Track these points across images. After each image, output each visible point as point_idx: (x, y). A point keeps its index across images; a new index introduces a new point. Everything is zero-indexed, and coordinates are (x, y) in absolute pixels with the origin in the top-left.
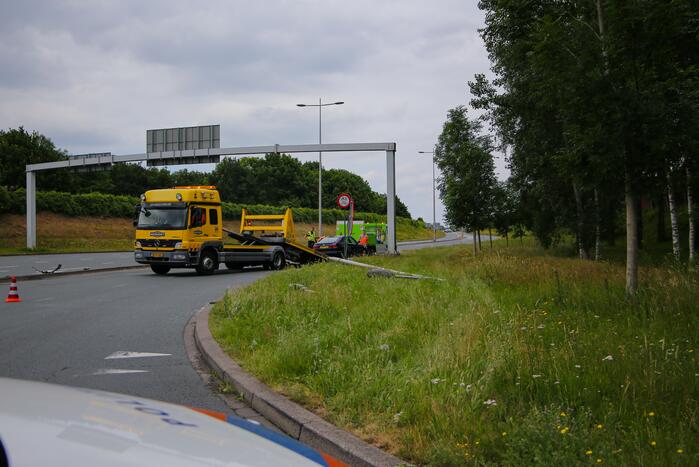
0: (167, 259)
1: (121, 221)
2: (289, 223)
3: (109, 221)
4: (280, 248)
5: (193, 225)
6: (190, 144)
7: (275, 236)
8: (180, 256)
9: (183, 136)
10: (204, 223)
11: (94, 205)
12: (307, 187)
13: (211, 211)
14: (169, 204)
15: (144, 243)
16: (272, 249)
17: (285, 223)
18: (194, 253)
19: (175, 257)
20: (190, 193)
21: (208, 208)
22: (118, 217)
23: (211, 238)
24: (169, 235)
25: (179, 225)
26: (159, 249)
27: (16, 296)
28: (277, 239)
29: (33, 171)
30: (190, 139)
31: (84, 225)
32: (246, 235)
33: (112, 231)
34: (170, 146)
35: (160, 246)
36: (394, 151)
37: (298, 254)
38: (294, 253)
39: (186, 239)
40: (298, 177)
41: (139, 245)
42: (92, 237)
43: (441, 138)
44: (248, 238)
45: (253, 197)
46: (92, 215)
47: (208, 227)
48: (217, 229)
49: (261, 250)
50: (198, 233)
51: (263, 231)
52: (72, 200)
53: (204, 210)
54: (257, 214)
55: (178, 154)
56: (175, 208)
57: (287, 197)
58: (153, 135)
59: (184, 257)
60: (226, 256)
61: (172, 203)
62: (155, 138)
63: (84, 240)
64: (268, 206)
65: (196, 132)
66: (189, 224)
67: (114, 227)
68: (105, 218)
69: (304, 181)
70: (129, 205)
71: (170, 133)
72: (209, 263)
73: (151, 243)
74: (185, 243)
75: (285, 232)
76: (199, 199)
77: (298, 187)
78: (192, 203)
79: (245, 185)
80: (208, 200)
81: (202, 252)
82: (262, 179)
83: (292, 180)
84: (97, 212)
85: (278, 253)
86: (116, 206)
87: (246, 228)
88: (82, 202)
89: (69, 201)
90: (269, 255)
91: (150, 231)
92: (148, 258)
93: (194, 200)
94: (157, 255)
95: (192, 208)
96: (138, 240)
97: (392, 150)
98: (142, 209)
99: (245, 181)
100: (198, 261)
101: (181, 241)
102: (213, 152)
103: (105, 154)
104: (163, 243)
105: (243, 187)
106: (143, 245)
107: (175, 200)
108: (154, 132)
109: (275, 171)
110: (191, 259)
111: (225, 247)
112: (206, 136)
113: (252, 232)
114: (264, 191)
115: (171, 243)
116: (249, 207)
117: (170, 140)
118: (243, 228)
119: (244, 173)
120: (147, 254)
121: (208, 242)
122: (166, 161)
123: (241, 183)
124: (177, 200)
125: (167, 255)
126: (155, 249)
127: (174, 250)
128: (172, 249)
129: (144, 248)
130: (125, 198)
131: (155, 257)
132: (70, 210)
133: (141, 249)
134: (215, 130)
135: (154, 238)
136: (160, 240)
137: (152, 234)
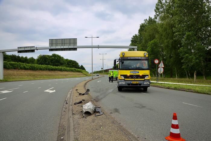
0: (140, 84)
1: (24, 71)
3: (20, 71)
11: (15, 65)
15: (126, 76)
19: (145, 83)
22: (22, 69)
24: (141, 72)
26: (136, 79)
30: (66, 43)
31: (13, 72)
34: (58, 44)
35: (136, 78)
41: (123, 78)
42: (16, 76)
46: (15, 69)
62: (52, 42)
63: (14, 77)
67: (22, 73)
68: (19, 70)
70: (25, 66)
73: (131, 76)
82: (52, 60)
83: (60, 61)
84: (16, 68)
86: (22, 66)
88: (11, 64)
89: (7, 64)
96: (122, 75)
101: (148, 75)
102: (75, 47)
103: (33, 47)
108: (52, 40)
115: (143, 77)
125: (141, 82)
126: (133, 79)
127: (145, 80)
128: (143, 79)
129: (126, 79)
130: (24, 64)
131: (134, 83)
132: (8, 67)
133: (124, 80)
134: (75, 40)
135: (132, 74)
136: (136, 75)
137: (131, 72)
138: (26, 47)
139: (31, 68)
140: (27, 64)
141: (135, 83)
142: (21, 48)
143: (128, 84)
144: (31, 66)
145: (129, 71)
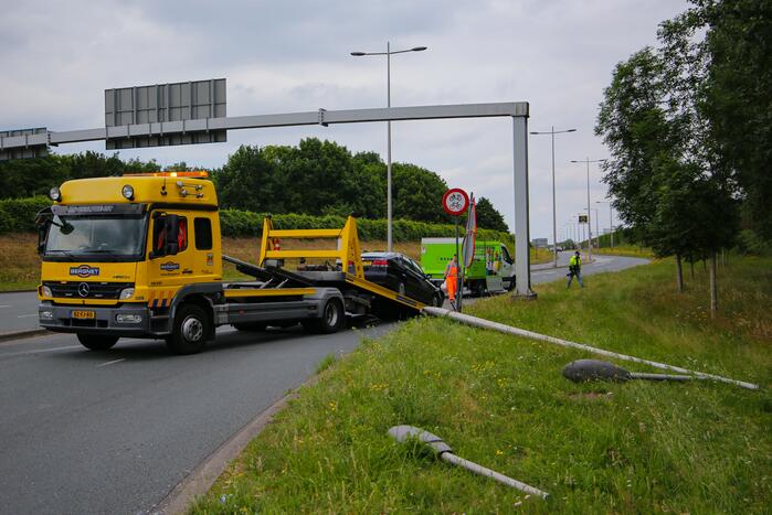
0: (104, 323)
2: (352, 245)
4: (336, 292)
5: (159, 252)
6: (176, 112)
7: (325, 269)
8: (130, 317)
9: (164, 98)
10: (184, 247)
12: (359, 188)
13: (197, 221)
14: (109, 209)
15: (58, 288)
16: (321, 294)
17: (343, 244)
18: (164, 310)
19: (120, 319)
20: (153, 185)
21: (191, 216)
23: (199, 277)
24: (108, 273)
25: (130, 251)
26: (89, 301)
28: (329, 275)
30: (176, 103)
32: (270, 268)
34: (143, 115)
35: (90, 296)
36: (527, 116)
37: (367, 302)
38: (360, 300)
39: (143, 281)
40: (347, 174)
41: (47, 294)
43: (608, 93)
44: (273, 274)
45: (282, 203)
47: (191, 256)
48: (210, 259)
49: (300, 298)
50: (171, 268)
51: (303, 260)
53: (183, 221)
54: (289, 228)
55: (156, 129)
57: (331, 202)
58: (115, 97)
59: (139, 320)
60: (230, 311)
61: (115, 206)
62: (120, 102)
63: (17, 271)
64: (304, 216)
65: (187, 91)
66: (150, 249)
69: (356, 179)
71: (143, 93)
72: (194, 328)
73: (71, 289)
74: (142, 291)
75: (344, 261)
76: (173, 198)
77: (348, 188)
78: (156, 205)
79: (270, 185)
80: (191, 199)
81: (180, 306)
82: (296, 176)
83: (339, 178)
85: (333, 301)
87: (272, 254)
90: (315, 307)
91: (69, 265)
92: (66, 321)
93: (160, 199)
94: (83, 315)
95: (157, 216)
96: (45, 283)
97: (521, 114)
98: (56, 219)
99: (270, 181)
100: (171, 323)
101: (132, 285)
102: (215, 124)
103: (38, 131)
104: (96, 289)
105: (268, 189)
106: (55, 294)
107: (121, 199)
108: (117, 91)
109: (314, 166)
110: (154, 321)
111: (229, 294)
112: (203, 97)
113: (282, 261)
114: (298, 195)
115: (113, 289)
116: (276, 217)
117: (143, 105)
118: (264, 254)
119: (270, 169)
120: (64, 313)
121: (193, 286)
122: (138, 141)
123: (265, 182)
124: (125, 200)
125: (105, 314)
126: (79, 301)
127: (119, 305)
128: (114, 302)
129: (57, 300)
131: (80, 317)
133: (52, 302)
134: (217, 86)
135: (76, 279)
136: (88, 283)
137: (73, 271)
138: (13, 133)
145: (66, 266)
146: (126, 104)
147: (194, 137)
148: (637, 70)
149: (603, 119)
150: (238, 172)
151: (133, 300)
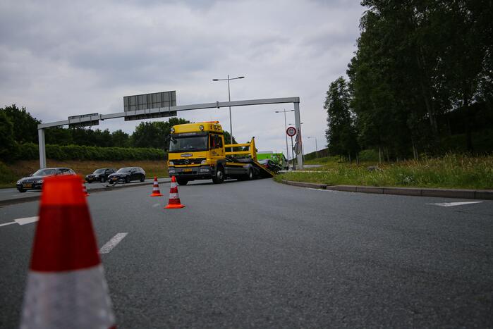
0: (195, 172)
2: (253, 148)
3: (85, 163)
4: (251, 166)
5: (212, 148)
6: (155, 105)
7: (245, 158)
8: (205, 170)
9: (150, 99)
11: (74, 152)
14: (194, 134)
15: (176, 162)
16: (248, 165)
17: (251, 148)
18: (213, 167)
19: (201, 170)
20: (208, 125)
22: (90, 160)
23: (220, 157)
24: (196, 155)
25: (203, 148)
26: (189, 165)
27: (158, 192)
29: (43, 129)
30: (155, 101)
33: (88, 169)
34: (141, 106)
36: (299, 102)
39: (209, 157)
41: (172, 164)
47: (218, 150)
48: (223, 151)
49: (242, 167)
50: (215, 153)
52: (60, 150)
55: (147, 112)
56: (198, 136)
59: (208, 171)
60: (228, 170)
61: (197, 132)
62: (130, 102)
65: (159, 96)
66: (210, 147)
67: (89, 167)
68: (82, 161)
70: (96, 152)
71: (140, 99)
72: (220, 175)
73: (182, 162)
74: (208, 160)
76: (213, 129)
78: (210, 132)
80: (217, 130)
81: (217, 166)
84: (77, 157)
85: (250, 169)
86: (88, 153)
88: (66, 151)
89: (58, 151)
90: (246, 170)
95: (211, 136)
96: (171, 160)
97: (296, 101)
98: (172, 139)
100: (215, 173)
101: (205, 159)
102: (172, 109)
103: (95, 114)
104: (191, 161)
106: (175, 164)
107: (199, 130)
108: (129, 97)
111: (227, 164)
112: (166, 99)
115: (198, 161)
117: (141, 103)
120: (179, 170)
121: (219, 160)
124: (200, 130)
125: (195, 170)
126: (184, 166)
127: (201, 166)
128: (199, 165)
129: (176, 166)
130: (94, 148)
132: (60, 156)
133: (174, 167)
134: (172, 94)
135: (184, 158)
136: (188, 159)
137: (182, 156)
139: (108, 155)
140: (100, 148)
141: (187, 170)
142: (73, 117)
143: (180, 173)
144: (108, 153)
145: (180, 154)
146: (133, 102)
147: (163, 114)
148: (339, 85)
149: (327, 103)
150: (143, 134)
151: (206, 164)
